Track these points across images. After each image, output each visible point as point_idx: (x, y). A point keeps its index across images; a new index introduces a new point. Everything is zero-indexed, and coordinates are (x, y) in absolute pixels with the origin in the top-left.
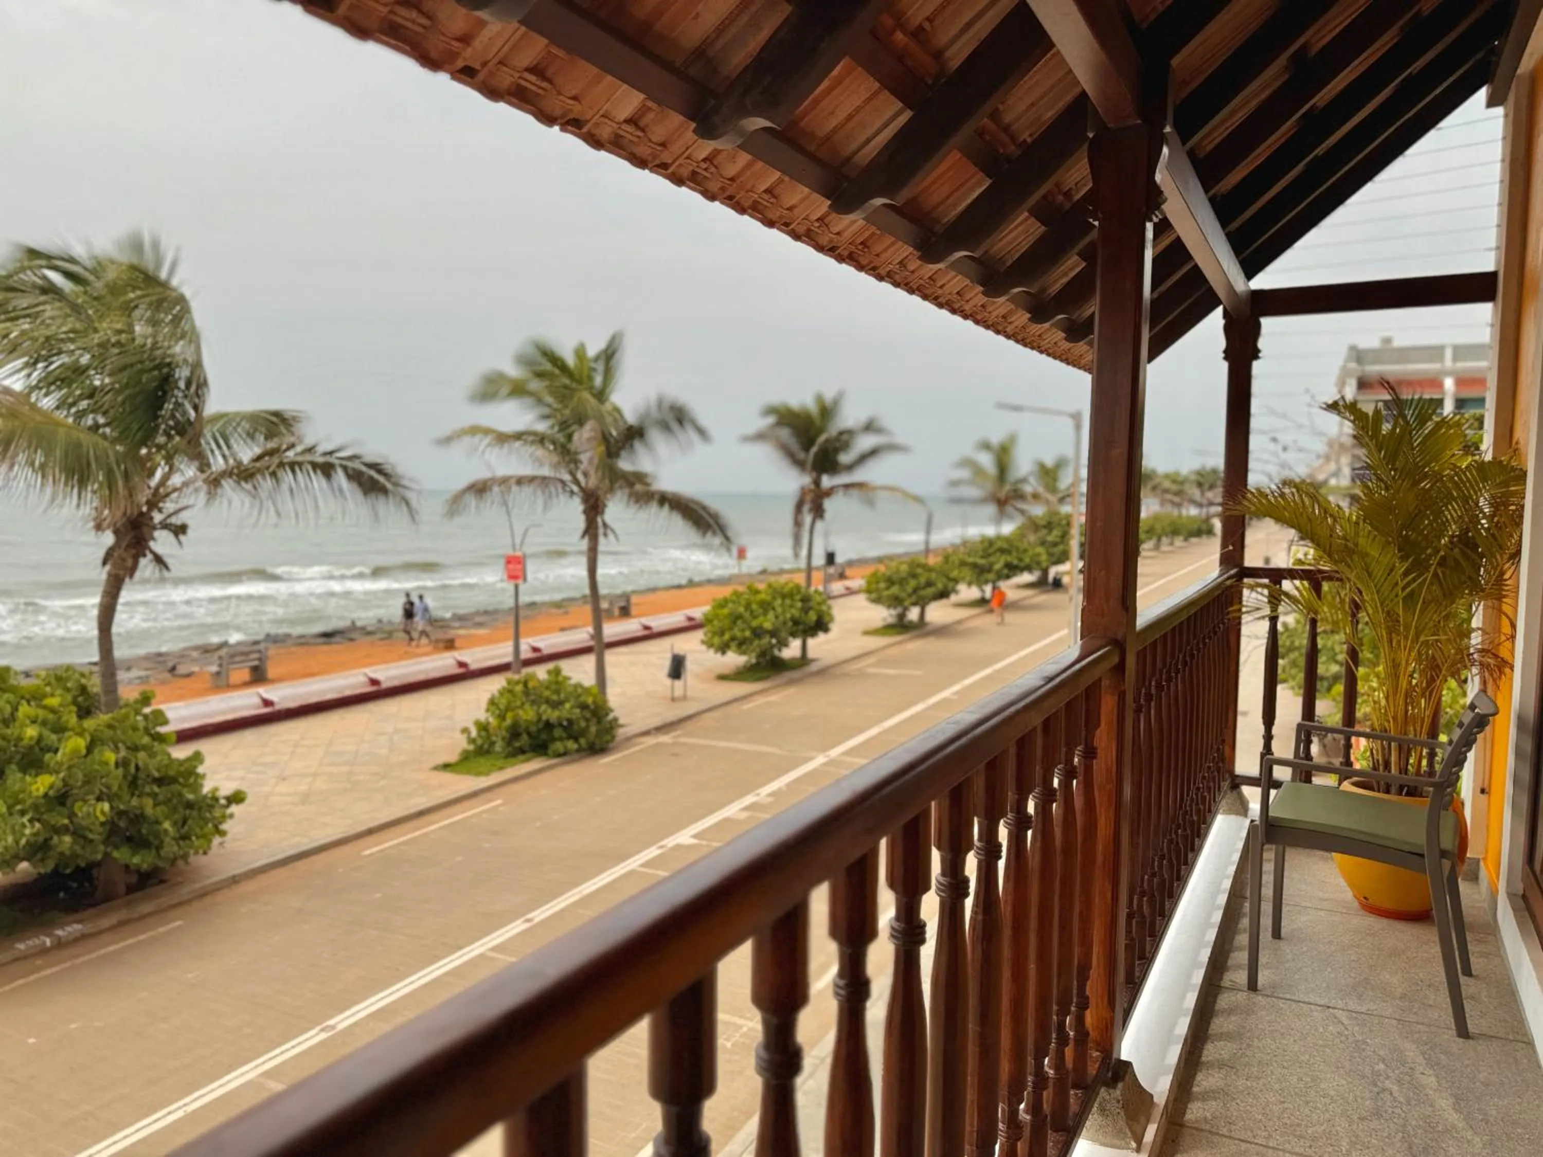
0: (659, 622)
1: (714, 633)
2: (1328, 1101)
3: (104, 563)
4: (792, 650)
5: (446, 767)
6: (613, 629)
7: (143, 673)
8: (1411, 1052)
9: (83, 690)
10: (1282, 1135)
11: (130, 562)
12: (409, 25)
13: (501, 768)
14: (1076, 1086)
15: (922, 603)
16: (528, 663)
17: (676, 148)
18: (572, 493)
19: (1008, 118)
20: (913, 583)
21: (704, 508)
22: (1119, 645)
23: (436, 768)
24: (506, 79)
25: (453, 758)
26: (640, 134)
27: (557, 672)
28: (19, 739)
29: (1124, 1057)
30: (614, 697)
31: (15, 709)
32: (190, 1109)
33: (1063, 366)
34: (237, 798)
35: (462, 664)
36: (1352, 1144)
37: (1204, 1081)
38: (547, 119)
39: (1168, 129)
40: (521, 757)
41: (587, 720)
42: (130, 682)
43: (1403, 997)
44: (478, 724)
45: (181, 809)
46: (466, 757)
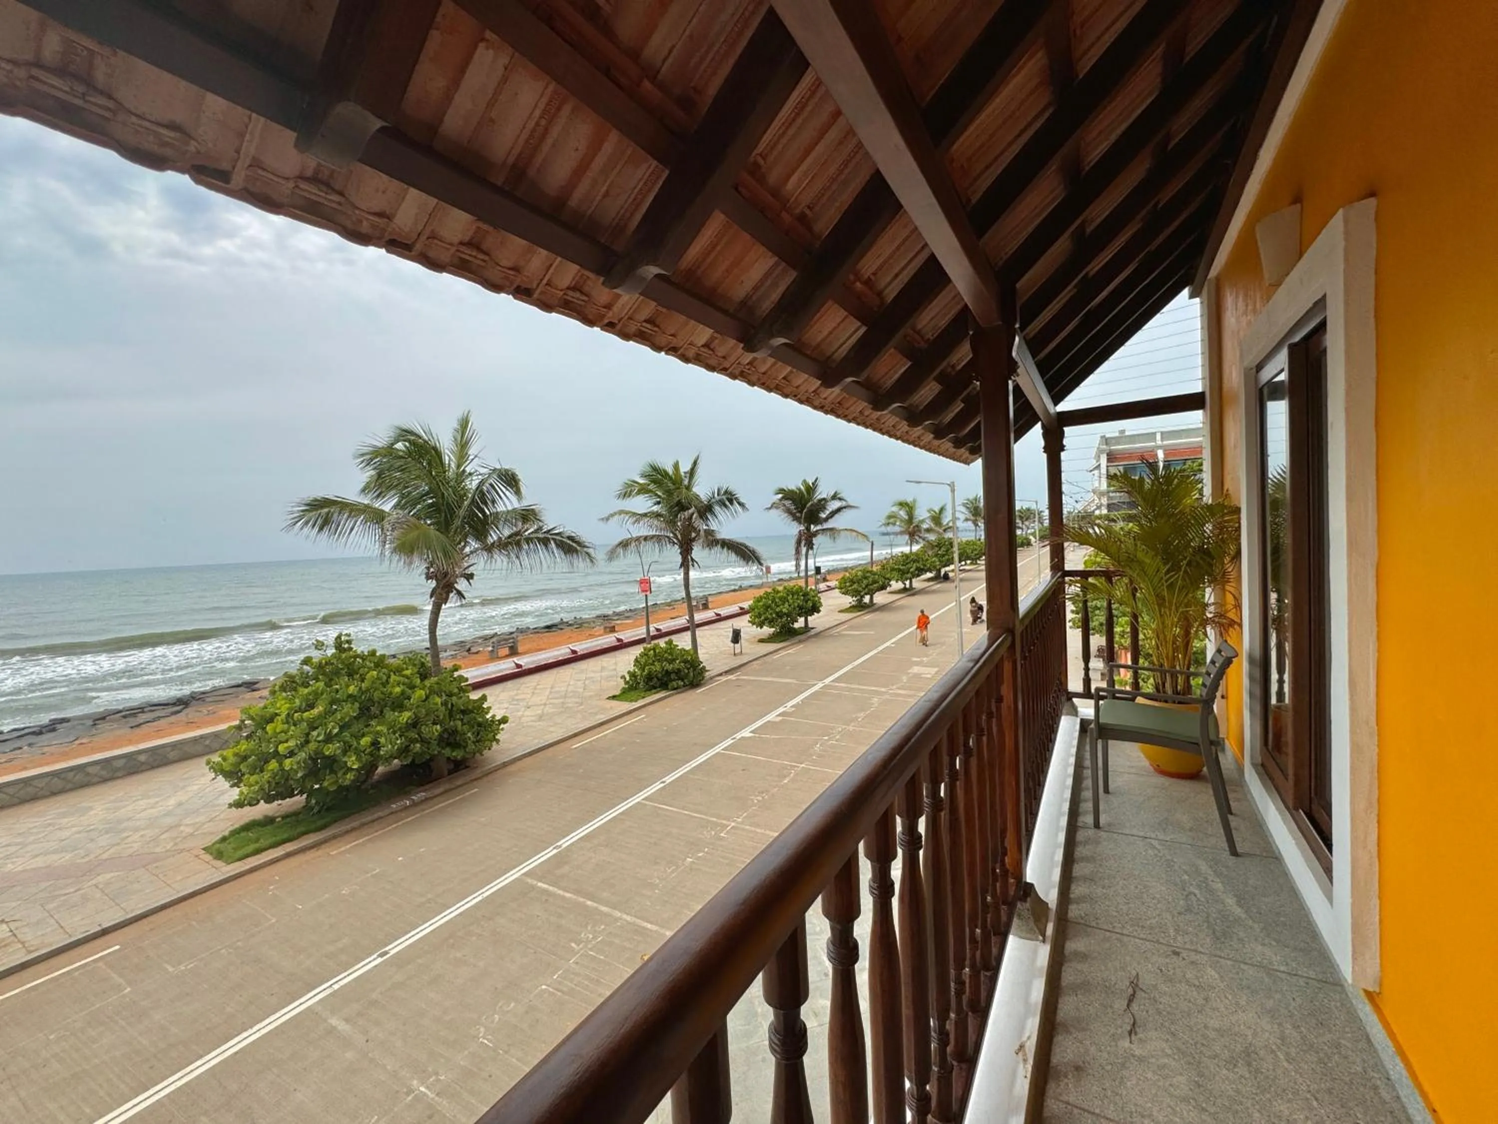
0: (724, 612)
1: (756, 617)
2: (1155, 901)
3: (431, 597)
4: (800, 623)
5: (614, 697)
6: (699, 617)
7: (453, 653)
8: (1204, 867)
9: (423, 664)
10: (1132, 926)
11: (444, 595)
12: (575, 301)
13: (643, 697)
14: (1004, 903)
15: (871, 593)
16: (655, 637)
17: (732, 359)
18: (674, 543)
19: (919, 327)
20: (865, 582)
21: (746, 547)
22: (1011, 631)
23: (609, 698)
24: (633, 328)
25: (617, 692)
26: (711, 352)
27: (670, 643)
28: (391, 693)
29: (1028, 880)
30: (703, 655)
31: (389, 677)
32: (485, 895)
33: (951, 461)
34: (504, 720)
35: (619, 640)
36: (1177, 931)
37: (1077, 890)
38: (657, 348)
39: (1017, 326)
40: (654, 691)
41: (688, 669)
42: (447, 658)
43: (1191, 830)
44: (629, 672)
45: (476, 727)
46: (624, 692)
